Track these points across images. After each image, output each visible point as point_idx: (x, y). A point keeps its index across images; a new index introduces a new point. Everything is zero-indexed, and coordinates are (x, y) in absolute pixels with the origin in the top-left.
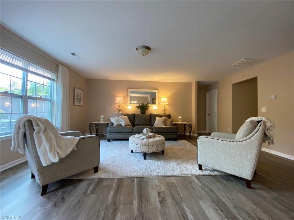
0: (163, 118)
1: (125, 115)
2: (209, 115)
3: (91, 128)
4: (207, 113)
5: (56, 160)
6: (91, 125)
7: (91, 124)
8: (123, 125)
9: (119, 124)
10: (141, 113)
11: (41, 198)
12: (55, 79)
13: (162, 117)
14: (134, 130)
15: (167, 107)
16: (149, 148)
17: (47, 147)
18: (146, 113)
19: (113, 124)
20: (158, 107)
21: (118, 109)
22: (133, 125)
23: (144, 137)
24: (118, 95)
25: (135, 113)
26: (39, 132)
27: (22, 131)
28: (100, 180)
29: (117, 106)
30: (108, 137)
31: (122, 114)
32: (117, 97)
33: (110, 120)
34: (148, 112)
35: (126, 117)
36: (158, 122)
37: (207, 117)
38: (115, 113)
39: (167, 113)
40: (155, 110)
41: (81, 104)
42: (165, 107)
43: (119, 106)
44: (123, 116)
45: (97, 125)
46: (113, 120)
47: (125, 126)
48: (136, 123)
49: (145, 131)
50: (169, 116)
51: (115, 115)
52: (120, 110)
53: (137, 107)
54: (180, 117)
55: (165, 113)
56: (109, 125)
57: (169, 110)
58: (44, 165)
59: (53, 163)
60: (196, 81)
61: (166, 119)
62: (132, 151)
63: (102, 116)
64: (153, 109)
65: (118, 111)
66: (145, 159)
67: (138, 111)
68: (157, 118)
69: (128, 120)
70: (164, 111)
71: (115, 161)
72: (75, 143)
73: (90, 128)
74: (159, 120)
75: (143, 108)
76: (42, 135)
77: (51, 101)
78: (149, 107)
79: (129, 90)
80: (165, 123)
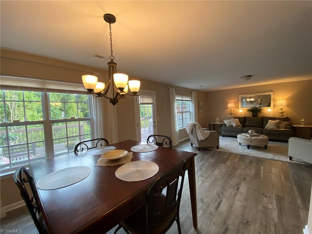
0: (277, 121)
1: (236, 118)
5: (203, 139)
6: (210, 125)
7: (210, 124)
8: (234, 125)
9: (230, 125)
10: (252, 115)
11: (198, 151)
12: (191, 100)
14: (244, 130)
16: (251, 142)
17: (200, 134)
18: (258, 116)
19: (226, 125)
20: (274, 108)
21: (230, 113)
22: (244, 126)
23: (249, 135)
24: (230, 102)
25: (246, 116)
26: (197, 128)
27: (192, 128)
28: (220, 152)
29: (229, 110)
30: (223, 133)
31: (233, 117)
32: (229, 104)
33: (224, 122)
34: (260, 115)
36: (270, 125)
38: (228, 116)
41: (202, 111)
42: (283, 110)
43: (231, 110)
44: (234, 119)
45: (214, 125)
46: (226, 122)
47: (236, 127)
48: (246, 125)
49: (250, 131)
50: (287, 119)
51: (227, 118)
52: (232, 114)
53: (248, 110)
54: (303, 120)
55: (283, 116)
56: (223, 125)
58: (199, 140)
59: (202, 140)
61: (280, 122)
62: (240, 144)
63: (218, 119)
64: (268, 111)
65: (230, 115)
66: (248, 149)
67: (250, 114)
68: (270, 121)
69: (239, 122)
70: (282, 113)
71: (227, 147)
72: (209, 134)
73: (209, 127)
75: (255, 111)
76: (198, 129)
77: (190, 112)
78: (261, 110)
79: (240, 96)
80: (278, 126)
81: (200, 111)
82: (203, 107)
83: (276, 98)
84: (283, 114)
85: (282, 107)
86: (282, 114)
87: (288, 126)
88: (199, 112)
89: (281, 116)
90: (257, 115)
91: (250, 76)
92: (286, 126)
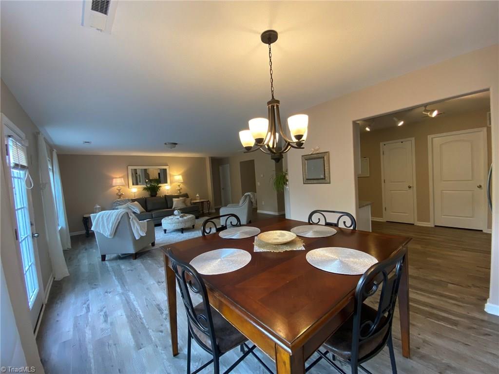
0: (181, 198)
2: (223, 189)
4: (222, 187)
5: (144, 235)
7: (84, 218)
8: (138, 212)
10: (150, 195)
13: (179, 198)
15: (182, 186)
18: (157, 196)
20: (171, 185)
21: (117, 194)
22: (148, 211)
24: (115, 176)
25: (146, 197)
29: (115, 189)
31: (128, 200)
32: (114, 180)
35: (136, 202)
36: (177, 203)
37: (222, 191)
39: (183, 192)
40: (168, 190)
42: (180, 186)
43: (119, 190)
44: (132, 202)
48: (149, 208)
49: (175, 213)
50: (186, 196)
53: (145, 188)
54: (198, 195)
57: (185, 189)
59: (142, 237)
60: (209, 157)
62: (165, 232)
63: (98, 206)
64: (166, 189)
65: (118, 197)
66: (182, 233)
68: (174, 200)
69: (141, 206)
70: (179, 190)
72: (146, 224)
74: (176, 201)
75: (153, 190)
78: (160, 187)
79: (130, 168)
80: (185, 204)
83: (172, 173)
85: (179, 183)
89: (179, 193)
90: (156, 194)
91: (176, 144)
92: (191, 203)
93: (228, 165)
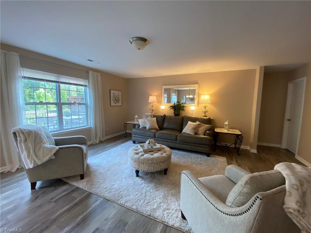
0: (198, 123)
1: (154, 116)
2: (289, 120)
3: (126, 127)
4: (287, 116)
5: (31, 166)
6: (126, 125)
7: (126, 123)
8: (148, 127)
9: (144, 126)
10: (174, 114)
12: (87, 85)
13: (196, 122)
14: (156, 135)
19: (139, 126)
20: (198, 106)
22: (161, 128)
23: (142, 150)
25: (166, 114)
30: (133, 139)
32: (150, 97)
34: (183, 114)
35: (155, 118)
36: (188, 128)
37: (286, 124)
38: (146, 114)
39: (210, 116)
41: (120, 104)
42: (206, 108)
43: (153, 106)
44: (152, 117)
46: (141, 122)
47: (150, 129)
50: (209, 121)
51: (145, 116)
52: (153, 110)
53: (171, 107)
54: (226, 123)
55: (206, 116)
56: (137, 127)
57: (213, 112)
60: (261, 67)
61: (199, 124)
63: (136, 117)
64: (191, 110)
66: (137, 176)
67: (171, 113)
68: (190, 123)
69: (156, 123)
70: (205, 112)
72: (53, 152)
74: (190, 125)
77: (86, 105)
78: (185, 107)
79: (164, 87)
80: (196, 131)
81: (113, 104)
82: (120, 99)
83: (200, 92)
84: (207, 114)
85: (206, 104)
86: (205, 114)
87: (208, 132)
88: (110, 105)
89: (204, 116)
92: (205, 132)
93: (305, 78)
